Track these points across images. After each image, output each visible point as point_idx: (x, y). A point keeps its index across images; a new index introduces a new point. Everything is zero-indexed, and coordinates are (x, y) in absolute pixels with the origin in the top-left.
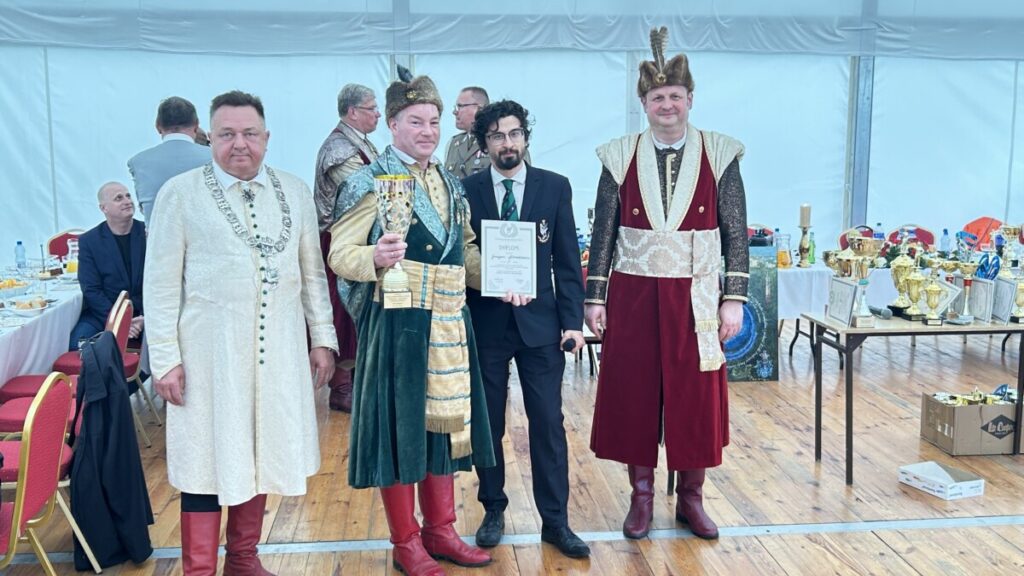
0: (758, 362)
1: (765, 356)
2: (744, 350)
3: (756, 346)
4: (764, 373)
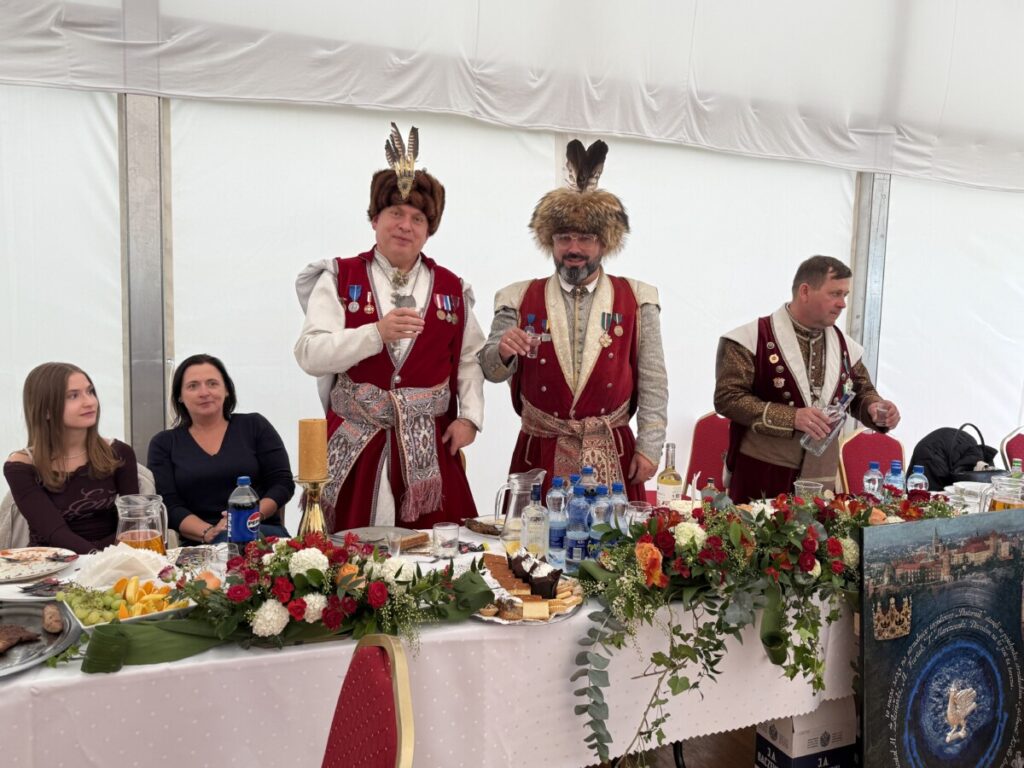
2: (987, 758)
3: (1005, 746)
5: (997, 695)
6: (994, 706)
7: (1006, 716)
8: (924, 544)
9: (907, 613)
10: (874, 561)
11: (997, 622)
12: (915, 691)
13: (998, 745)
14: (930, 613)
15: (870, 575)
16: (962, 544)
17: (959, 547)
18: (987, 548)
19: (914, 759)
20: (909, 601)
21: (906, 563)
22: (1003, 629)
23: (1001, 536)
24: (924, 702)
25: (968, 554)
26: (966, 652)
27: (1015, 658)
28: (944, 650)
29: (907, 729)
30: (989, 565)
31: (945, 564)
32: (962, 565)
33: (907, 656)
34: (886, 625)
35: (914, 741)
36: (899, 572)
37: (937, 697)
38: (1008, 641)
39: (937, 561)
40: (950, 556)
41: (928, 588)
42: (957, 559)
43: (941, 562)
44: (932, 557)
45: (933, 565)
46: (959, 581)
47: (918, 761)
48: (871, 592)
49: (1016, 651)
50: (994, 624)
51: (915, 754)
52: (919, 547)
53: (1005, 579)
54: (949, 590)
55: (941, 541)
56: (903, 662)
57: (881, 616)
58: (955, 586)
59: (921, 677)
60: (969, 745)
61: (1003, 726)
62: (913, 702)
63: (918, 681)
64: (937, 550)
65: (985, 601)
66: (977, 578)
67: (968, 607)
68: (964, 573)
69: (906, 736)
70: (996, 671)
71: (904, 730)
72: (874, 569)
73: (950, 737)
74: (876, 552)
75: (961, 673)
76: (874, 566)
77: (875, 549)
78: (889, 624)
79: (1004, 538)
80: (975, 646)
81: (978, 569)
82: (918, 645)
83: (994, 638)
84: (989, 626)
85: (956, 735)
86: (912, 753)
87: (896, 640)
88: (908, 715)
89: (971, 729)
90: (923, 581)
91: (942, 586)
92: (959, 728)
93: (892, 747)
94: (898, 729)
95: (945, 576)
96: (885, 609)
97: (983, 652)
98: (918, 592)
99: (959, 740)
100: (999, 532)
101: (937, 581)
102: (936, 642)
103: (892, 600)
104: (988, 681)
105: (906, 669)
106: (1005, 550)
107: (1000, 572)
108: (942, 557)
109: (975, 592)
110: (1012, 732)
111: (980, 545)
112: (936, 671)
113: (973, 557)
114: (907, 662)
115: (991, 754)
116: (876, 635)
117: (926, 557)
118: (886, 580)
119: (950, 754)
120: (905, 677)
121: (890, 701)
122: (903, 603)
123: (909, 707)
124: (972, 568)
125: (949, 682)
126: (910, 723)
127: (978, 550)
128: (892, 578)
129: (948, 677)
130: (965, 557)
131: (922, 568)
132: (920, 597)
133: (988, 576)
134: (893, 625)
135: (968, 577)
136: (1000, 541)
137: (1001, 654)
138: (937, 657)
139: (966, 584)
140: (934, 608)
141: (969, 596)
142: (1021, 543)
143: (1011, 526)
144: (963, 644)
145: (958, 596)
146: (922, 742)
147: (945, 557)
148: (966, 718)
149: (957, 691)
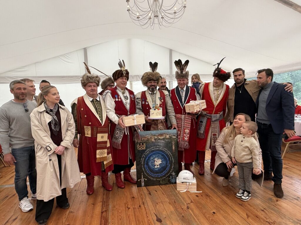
0: (171, 176)
1: (174, 174)
3: (170, 170)
4: (173, 180)
5: (167, 161)
6: (167, 163)
7: (170, 165)
8: (148, 135)
9: (145, 146)
11: (166, 149)
12: (147, 159)
13: (168, 170)
16: (157, 135)
18: (163, 136)
21: (144, 138)
22: (168, 150)
24: (149, 161)
26: (159, 153)
27: (171, 155)
28: (154, 152)
30: (163, 139)
31: (153, 138)
32: (157, 139)
33: (145, 153)
34: (140, 147)
35: (147, 167)
36: (142, 139)
37: (152, 160)
38: (169, 152)
42: (156, 137)
43: (152, 138)
46: (157, 141)
47: (148, 170)
48: (137, 142)
54: (154, 142)
55: (152, 134)
58: (156, 142)
59: (148, 156)
60: (160, 169)
61: (169, 167)
62: (147, 161)
64: (151, 136)
65: (163, 145)
67: (159, 146)
68: (158, 140)
69: (145, 166)
70: (167, 157)
73: (156, 167)
75: (158, 157)
79: (168, 135)
80: (161, 152)
81: (161, 139)
82: (147, 151)
83: (166, 151)
87: (142, 150)
89: (161, 166)
90: (148, 141)
92: (158, 166)
93: (143, 167)
94: (143, 164)
95: (153, 140)
96: (140, 145)
97: (163, 154)
98: (147, 143)
99: (158, 168)
100: (166, 133)
101: (151, 141)
102: (152, 151)
104: (164, 159)
105: (145, 155)
107: (167, 140)
109: (161, 143)
110: (171, 168)
112: (152, 156)
113: (159, 137)
115: (166, 171)
116: (138, 149)
117: (149, 137)
119: (156, 170)
121: (141, 160)
122: (144, 144)
124: (159, 139)
126: (146, 164)
127: (161, 136)
129: (155, 157)
131: (148, 139)
133: (164, 141)
134: (142, 147)
135: (158, 141)
136: (166, 135)
137: (167, 154)
138: (152, 153)
139: (158, 142)
140: (151, 145)
141: (159, 144)
142: (172, 136)
143: (169, 132)
144: (158, 152)
145: (156, 144)
146: (149, 167)
147: (153, 137)
148: (159, 164)
149: (157, 160)
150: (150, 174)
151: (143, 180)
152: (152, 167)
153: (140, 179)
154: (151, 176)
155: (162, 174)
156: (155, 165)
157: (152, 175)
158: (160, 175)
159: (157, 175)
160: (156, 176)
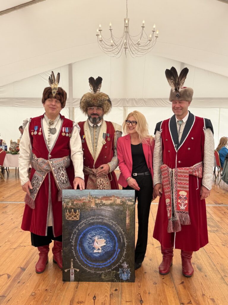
0: (120, 269)
1: (125, 265)
2: (111, 261)
3: (119, 259)
4: (125, 277)
5: (115, 243)
6: (114, 246)
7: (119, 250)
8: (85, 196)
9: (78, 214)
10: (66, 199)
11: (115, 222)
12: (81, 236)
13: (116, 258)
14: (87, 215)
15: (64, 202)
16: (100, 197)
17: (99, 198)
18: (111, 200)
19: (81, 255)
20: (79, 211)
21: (78, 200)
22: (118, 224)
23: (116, 197)
24: (85, 240)
25: (102, 201)
26: (101, 228)
27: (123, 234)
28: (92, 227)
29: (78, 246)
30: (111, 205)
31: (93, 203)
32: (100, 204)
33: (78, 226)
35: (81, 249)
36: (75, 203)
37: (90, 239)
38: (120, 228)
39: (89, 201)
40: (95, 200)
41: (86, 208)
42: (98, 201)
44: (88, 200)
45: (88, 202)
46: (99, 208)
47: (82, 255)
48: (65, 207)
49: (123, 231)
50: (113, 222)
51: (81, 253)
52: (83, 197)
53: (119, 210)
54: (94, 210)
55: (91, 196)
56: (77, 227)
57: (68, 214)
58: (97, 209)
59: (84, 232)
60: (103, 255)
61: (118, 253)
62: (81, 239)
63: (82, 233)
64: (90, 198)
65: (110, 215)
66: (107, 208)
68: (101, 206)
69: (78, 247)
70: (115, 236)
71: (77, 246)
72: (66, 201)
73: (95, 251)
74: (67, 196)
75: (100, 234)
76: (66, 200)
77: (66, 196)
78: (71, 216)
79: (118, 198)
80: (105, 227)
81: (107, 205)
82: (82, 224)
83: (114, 226)
84: (111, 223)
85: (98, 251)
86: (80, 252)
87: (73, 221)
88: (79, 242)
89: (104, 251)
90: (84, 206)
91: (92, 208)
92: (99, 249)
93: (73, 249)
94: (75, 245)
95: (93, 206)
96: (70, 212)
98: (82, 209)
99: (98, 253)
101: (90, 207)
102: (90, 224)
103: (73, 210)
104: (111, 238)
105: (78, 229)
106: (118, 201)
107: (116, 208)
108: (92, 200)
109: (106, 212)
110: (122, 256)
111: (108, 198)
112: (89, 232)
113: (104, 202)
114: (78, 227)
115: (113, 260)
116: (66, 218)
117: (86, 200)
118: (70, 204)
119: (95, 256)
120: (77, 231)
121: (71, 237)
122: (76, 211)
123: (79, 240)
124: (104, 205)
125: (95, 236)
126: (79, 244)
127: (106, 200)
128: (72, 204)
129: (94, 234)
130: (101, 202)
131: (84, 202)
132: (83, 210)
133: (111, 208)
134: (73, 217)
135: (102, 207)
136: (116, 198)
137: (117, 231)
138: (90, 228)
139: (102, 209)
140: (89, 214)
141: (103, 213)
142: (126, 200)
143: (121, 194)
144: (100, 226)
145: (98, 212)
146: (84, 250)
147: (93, 201)
148: (101, 247)
149: (98, 239)
150: (85, 263)
151: (72, 270)
152: (89, 251)
153: (68, 269)
154: (87, 266)
155: (105, 263)
156: (94, 248)
157: (89, 265)
158: (102, 264)
159: (97, 264)
160: (95, 266)
